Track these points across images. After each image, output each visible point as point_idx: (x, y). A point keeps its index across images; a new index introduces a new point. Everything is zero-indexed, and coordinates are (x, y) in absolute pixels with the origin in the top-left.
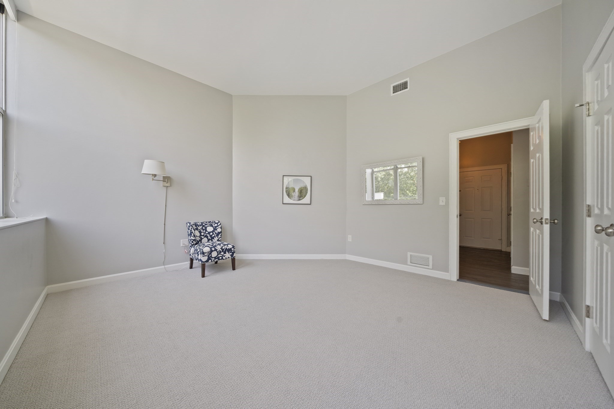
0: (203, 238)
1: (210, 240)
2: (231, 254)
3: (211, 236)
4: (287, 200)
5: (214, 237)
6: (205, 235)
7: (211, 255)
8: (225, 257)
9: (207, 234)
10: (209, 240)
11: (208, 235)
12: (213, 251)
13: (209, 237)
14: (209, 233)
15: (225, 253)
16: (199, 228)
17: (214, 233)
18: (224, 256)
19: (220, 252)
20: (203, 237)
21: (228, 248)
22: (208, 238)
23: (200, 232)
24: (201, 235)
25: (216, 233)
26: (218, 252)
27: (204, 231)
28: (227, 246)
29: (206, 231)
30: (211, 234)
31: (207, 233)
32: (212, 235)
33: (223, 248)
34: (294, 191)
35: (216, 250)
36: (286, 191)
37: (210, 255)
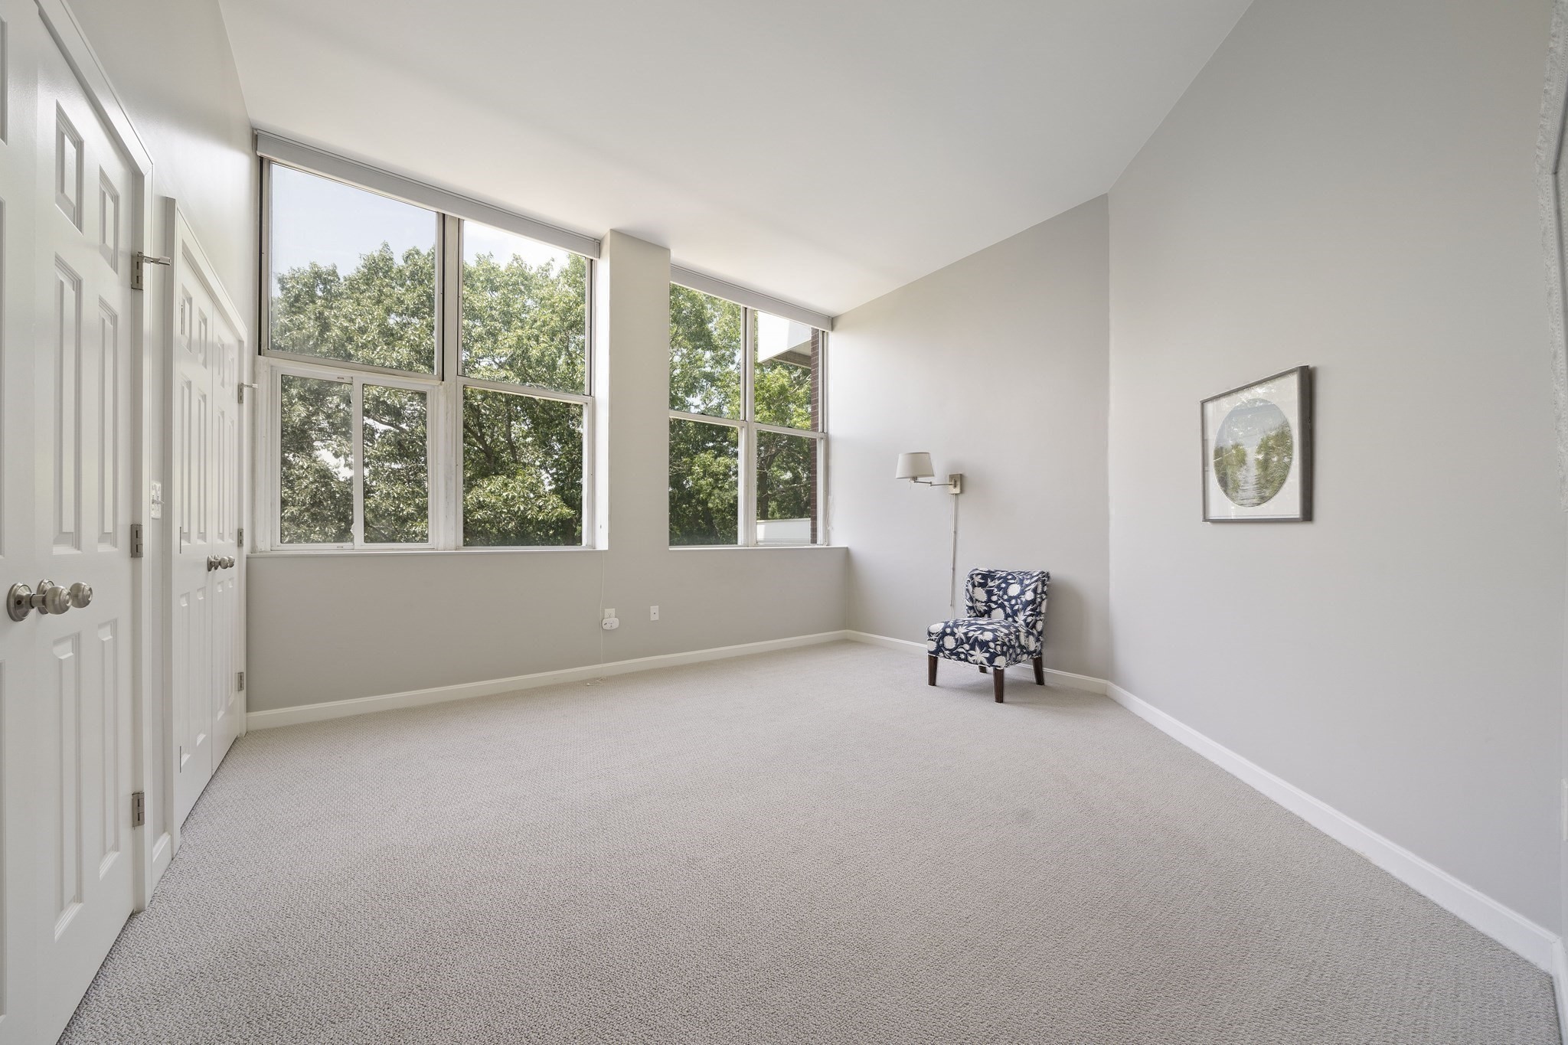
0: (994, 609)
1: (1010, 616)
2: (987, 655)
3: (1012, 606)
4: (1222, 505)
5: (1018, 610)
6: (1000, 602)
7: (943, 641)
8: (974, 658)
9: (1006, 600)
10: (1007, 616)
11: (1006, 603)
12: (947, 634)
13: (1009, 610)
14: (1010, 599)
15: (973, 648)
16: (991, 584)
17: (1019, 601)
18: (972, 656)
19: (962, 643)
20: (993, 606)
21: (981, 637)
22: (1005, 611)
23: (990, 593)
24: (989, 600)
25: (1022, 603)
26: (957, 640)
27: (1001, 593)
28: (982, 633)
29: (1005, 593)
30: (1013, 602)
31: (1006, 597)
32: (1014, 605)
33: (970, 634)
34: (1242, 461)
35: (953, 634)
36: (1218, 465)
37: (941, 643)
